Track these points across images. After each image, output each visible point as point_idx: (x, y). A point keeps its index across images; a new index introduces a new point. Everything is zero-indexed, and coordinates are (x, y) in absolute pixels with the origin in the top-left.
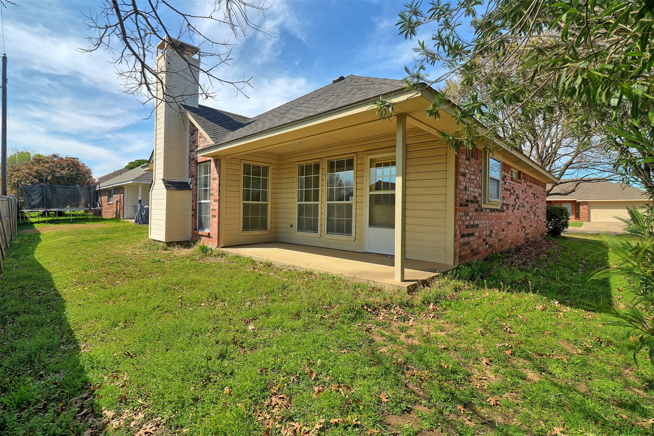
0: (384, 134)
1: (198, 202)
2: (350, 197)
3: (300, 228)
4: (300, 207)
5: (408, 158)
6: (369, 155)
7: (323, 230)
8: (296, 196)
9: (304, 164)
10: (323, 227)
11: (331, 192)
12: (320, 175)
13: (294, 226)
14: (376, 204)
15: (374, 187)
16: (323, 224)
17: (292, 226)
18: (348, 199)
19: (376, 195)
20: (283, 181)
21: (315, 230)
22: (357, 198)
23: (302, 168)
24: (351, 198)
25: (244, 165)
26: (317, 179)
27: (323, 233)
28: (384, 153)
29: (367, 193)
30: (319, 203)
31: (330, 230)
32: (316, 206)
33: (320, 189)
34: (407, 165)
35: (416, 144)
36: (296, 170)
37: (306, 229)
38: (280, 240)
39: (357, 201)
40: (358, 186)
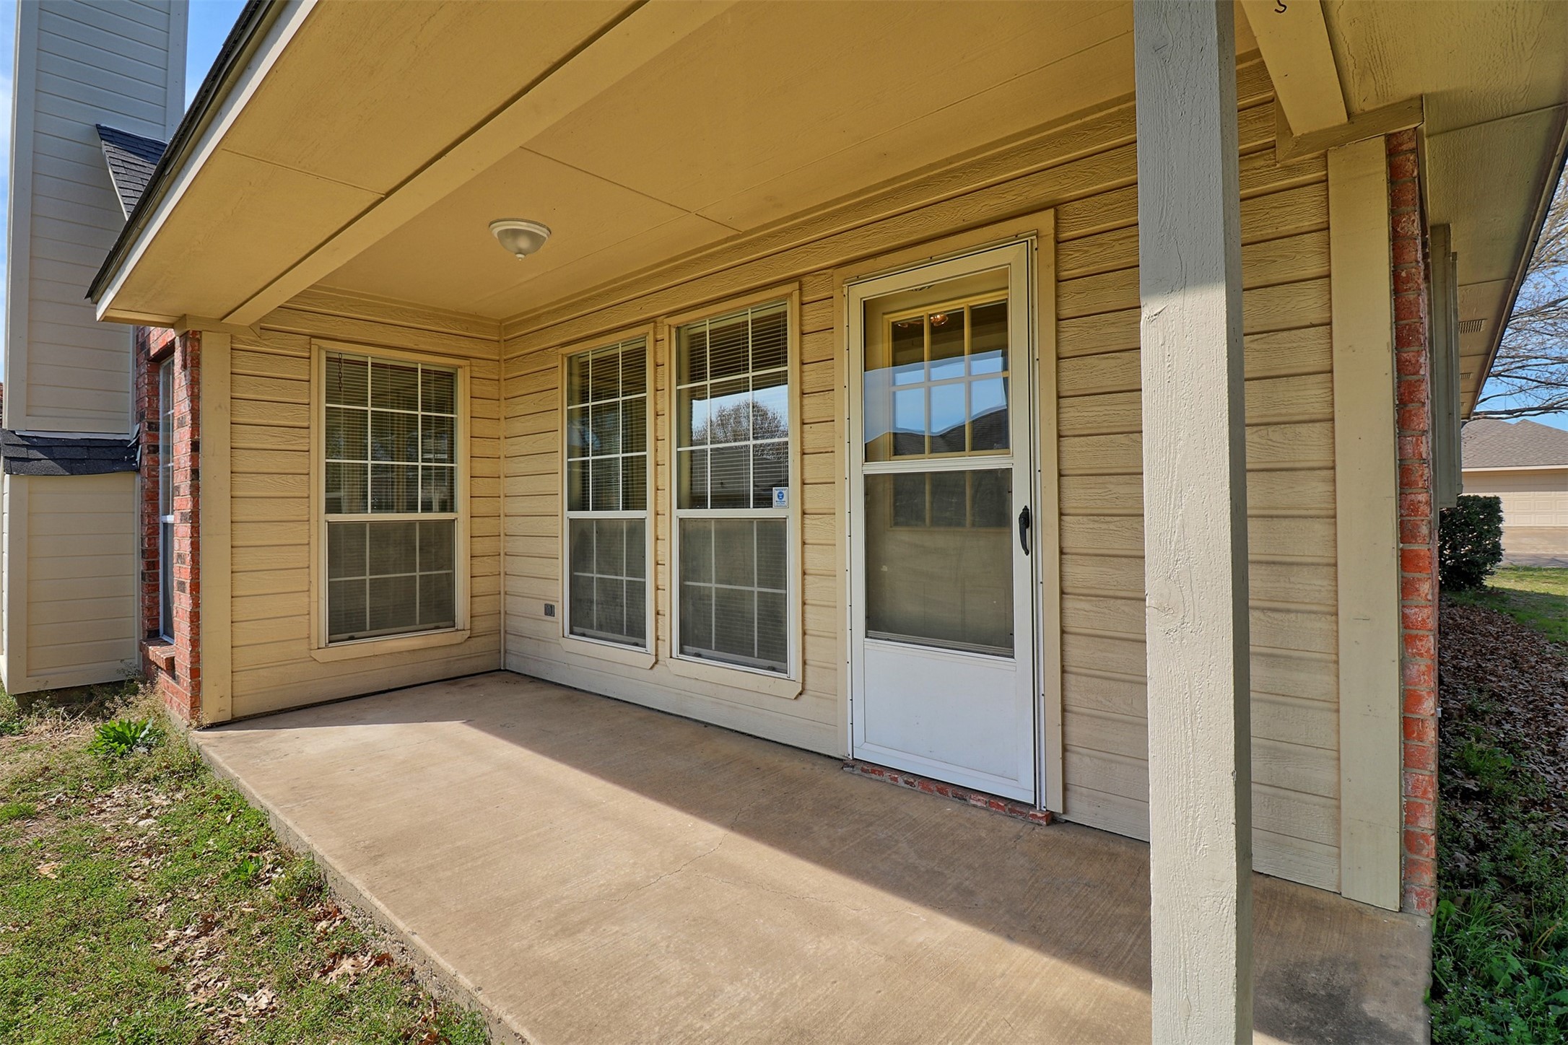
0: (932, 167)
1: (162, 519)
2: (776, 491)
3: (580, 622)
4: (580, 534)
5: (1065, 274)
6: (859, 279)
7: (664, 634)
8: (560, 486)
9: (589, 350)
10: (664, 621)
11: (692, 464)
12: (649, 394)
13: (558, 611)
14: (896, 524)
15: (887, 443)
16: (665, 608)
17: (550, 610)
18: (764, 500)
19: (898, 479)
20: (518, 426)
21: (635, 633)
22: (807, 495)
23: (577, 366)
24: (781, 496)
25: (328, 359)
26: (635, 414)
27: (664, 652)
28: (932, 260)
29: (854, 470)
30: (647, 514)
31: (691, 639)
32: (637, 529)
33: (649, 453)
34: (1065, 312)
35: (1115, 195)
36: (560, 380)
37: (600, 628)
38: (513, 663)
39: (808, 507)
40: (808, 437)
